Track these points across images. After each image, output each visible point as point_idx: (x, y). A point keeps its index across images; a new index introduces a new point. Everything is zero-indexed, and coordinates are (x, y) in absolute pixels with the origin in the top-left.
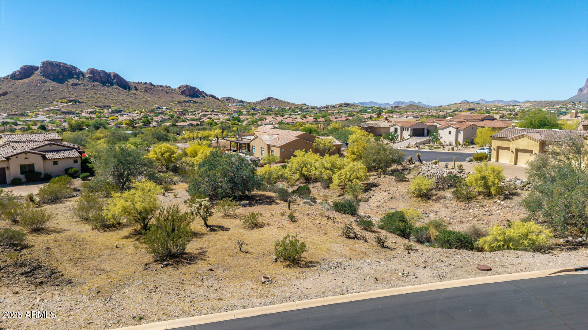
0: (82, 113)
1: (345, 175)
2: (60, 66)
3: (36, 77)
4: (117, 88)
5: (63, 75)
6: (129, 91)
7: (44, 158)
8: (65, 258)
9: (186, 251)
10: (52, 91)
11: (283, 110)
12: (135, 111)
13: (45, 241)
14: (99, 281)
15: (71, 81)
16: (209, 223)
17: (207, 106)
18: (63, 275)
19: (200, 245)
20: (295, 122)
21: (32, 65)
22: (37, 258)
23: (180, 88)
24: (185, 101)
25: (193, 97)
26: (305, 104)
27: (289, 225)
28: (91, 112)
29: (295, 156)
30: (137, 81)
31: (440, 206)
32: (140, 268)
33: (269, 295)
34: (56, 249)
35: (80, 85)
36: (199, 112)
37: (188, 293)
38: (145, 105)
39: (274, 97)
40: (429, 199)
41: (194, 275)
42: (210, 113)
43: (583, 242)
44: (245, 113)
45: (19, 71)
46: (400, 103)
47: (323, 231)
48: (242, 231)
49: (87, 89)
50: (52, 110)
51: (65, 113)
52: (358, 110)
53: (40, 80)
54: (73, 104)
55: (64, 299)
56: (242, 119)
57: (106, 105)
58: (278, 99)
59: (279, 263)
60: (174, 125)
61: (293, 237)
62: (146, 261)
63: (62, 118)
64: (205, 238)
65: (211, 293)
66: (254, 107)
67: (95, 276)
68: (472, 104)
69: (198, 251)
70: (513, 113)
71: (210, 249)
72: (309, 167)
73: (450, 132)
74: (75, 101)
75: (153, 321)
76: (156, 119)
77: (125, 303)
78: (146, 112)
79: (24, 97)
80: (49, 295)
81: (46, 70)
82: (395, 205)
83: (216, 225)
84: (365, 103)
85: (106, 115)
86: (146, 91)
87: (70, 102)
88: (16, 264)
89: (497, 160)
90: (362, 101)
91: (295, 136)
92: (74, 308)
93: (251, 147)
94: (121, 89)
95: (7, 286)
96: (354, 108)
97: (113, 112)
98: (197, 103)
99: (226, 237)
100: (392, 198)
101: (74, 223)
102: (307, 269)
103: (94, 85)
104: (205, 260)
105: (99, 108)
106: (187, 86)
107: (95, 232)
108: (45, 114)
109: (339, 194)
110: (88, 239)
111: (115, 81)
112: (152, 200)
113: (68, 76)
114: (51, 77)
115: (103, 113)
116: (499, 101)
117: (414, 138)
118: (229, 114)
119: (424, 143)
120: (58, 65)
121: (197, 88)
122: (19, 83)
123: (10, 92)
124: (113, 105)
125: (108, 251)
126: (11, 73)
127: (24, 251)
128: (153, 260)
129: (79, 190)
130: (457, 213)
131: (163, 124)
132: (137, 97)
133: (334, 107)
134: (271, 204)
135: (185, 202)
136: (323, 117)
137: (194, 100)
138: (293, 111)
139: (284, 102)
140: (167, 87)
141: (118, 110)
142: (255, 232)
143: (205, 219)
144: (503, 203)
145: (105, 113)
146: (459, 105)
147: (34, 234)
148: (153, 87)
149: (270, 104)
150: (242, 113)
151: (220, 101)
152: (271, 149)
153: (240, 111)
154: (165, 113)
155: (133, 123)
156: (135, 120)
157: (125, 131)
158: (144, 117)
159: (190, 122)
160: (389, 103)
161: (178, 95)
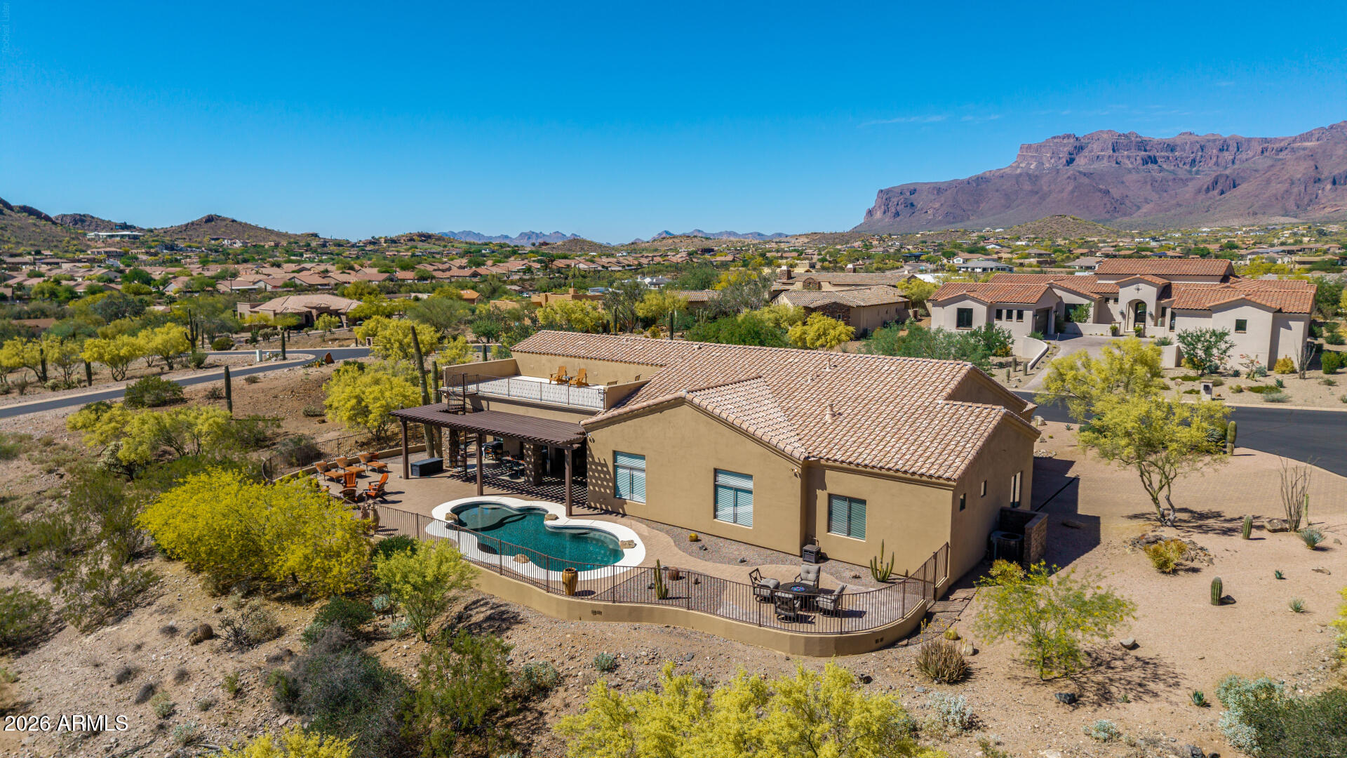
11: (257, 249)
17: (14, 239)
26: (316, 235)
39: (224, 215)
42: (28, 258)
44: (144, 257)
52: (458, 250)
58: (238, 219)
66: (167, 239)
73: (1241, 326)
96: (444, 246)
118: (97, 260)
133: (394, 241)
138: (288, 252)
139: (256, 228)
146: (671, 241)
149: (215, 233)
150: (137, 259)
151: (54, 223)
152: (832, 488)
153: (127, 253)
160: (507, 237)
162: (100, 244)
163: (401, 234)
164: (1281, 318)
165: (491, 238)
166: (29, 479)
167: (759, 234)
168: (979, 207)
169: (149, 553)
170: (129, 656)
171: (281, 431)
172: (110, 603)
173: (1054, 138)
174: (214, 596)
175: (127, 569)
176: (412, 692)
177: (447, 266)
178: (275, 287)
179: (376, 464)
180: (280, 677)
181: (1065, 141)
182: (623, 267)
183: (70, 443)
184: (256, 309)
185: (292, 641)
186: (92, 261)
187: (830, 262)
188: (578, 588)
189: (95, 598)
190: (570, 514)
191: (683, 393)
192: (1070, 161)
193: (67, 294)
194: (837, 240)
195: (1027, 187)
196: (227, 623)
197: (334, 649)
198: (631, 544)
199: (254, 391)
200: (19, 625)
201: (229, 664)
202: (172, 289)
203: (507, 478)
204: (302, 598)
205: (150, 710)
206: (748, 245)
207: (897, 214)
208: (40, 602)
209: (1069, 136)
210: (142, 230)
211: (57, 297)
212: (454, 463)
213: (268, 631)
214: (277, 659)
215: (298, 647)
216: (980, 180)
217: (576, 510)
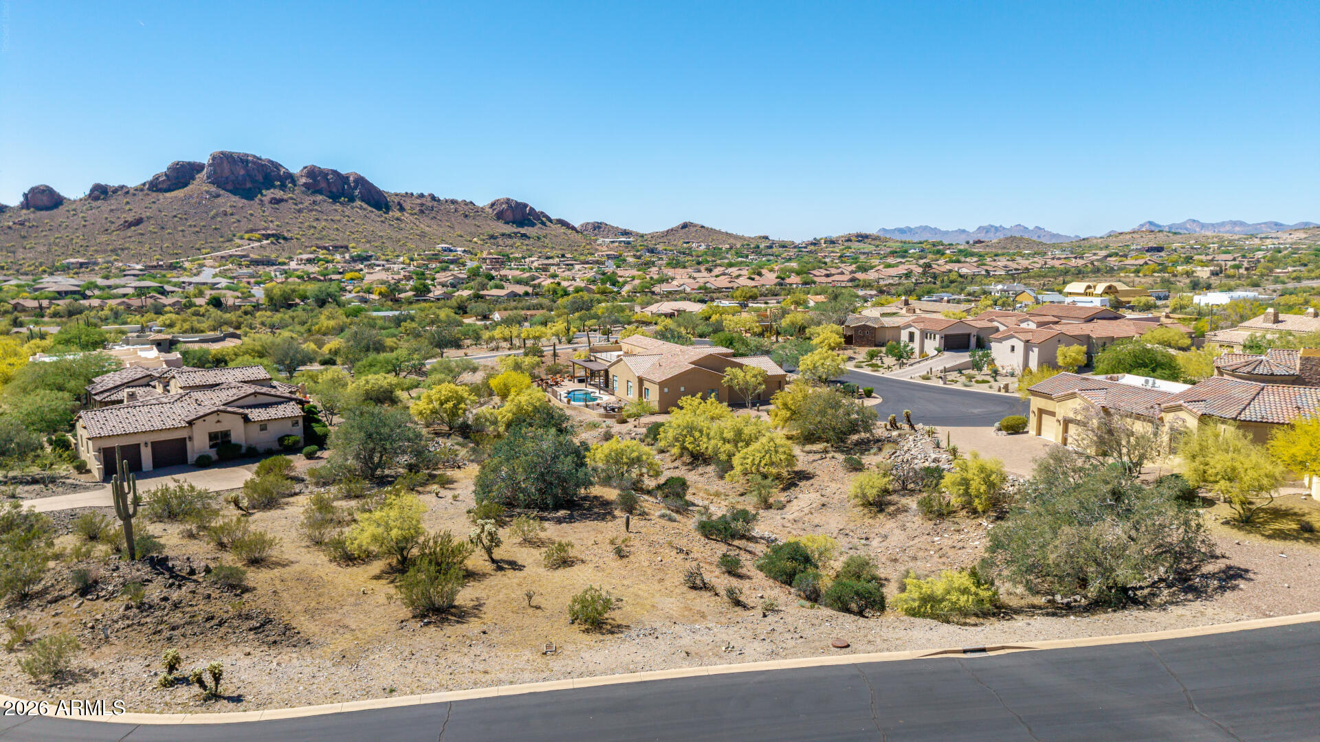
0: (291, 263)
1: (751, 458)
2: (247, 161)
3: (200, 184)
4: (361, 208)
5: (253, 180)
6: (387, 213)
7: (246, 419)
8: (298, 608)
9: (456, 603)
10: (232, 214)
11: (716, 252)
12: (398, 256)
13: (269, 581)
14: (343, 642)
15: (269, 194)
16: (496, 556)
17: (550, 245)
18: (299, 633)
19: (477, 593)
20: (735, 285)
21: (191, 160)
22: (263, 607)
23: (493, 205)
24: (503, 235)
25: (521, 224)
26: (766, 238)
27: (613, 564)
28: (309, 261)
29: (681, 408)
30: (403, 192)
31: (894, 525)
32: (394, 627)
33: (545, 670)
34: (285, 594)
35: (286, 201)
36: (533, 259)
37: (450, 663)
38: (419, 244)
39: (696, 222)
40: (881, 511)
41: (461, 638)
42: (556, 260)
43: (1073, 604)
44: (630, 259)
45: (166, 175)
46: (993, 229)
47: (660, 575)
48: (542, 571)
49: (300, 211)
50: (231, 256)
51: (256, 263)
52: (889, 250)
53: (207, 192)
54: (272, 243)
55: (304, 663)
56: (620, 280)
57: (339, 244)
59: (576, 626)
60: (478, 297)
61: (596, 590)
62: (402, 616)
63: (252, 276)
64: (487, 582)
65: (476, 664)
66: (651, 244)
67: (337, 636)
68: (1161, 234)
69: (472, 604)
70: (1246, 264)
71: (490, 600)
72: (697, 434)
73: (1013, 348)
74: (277, 237)
75: (405, 694)
76: (442, 277)
77: (374, 672)
78: (422, 259)
79: (175, 228)
80: (286, 658)
81: (219, 171)
82: (824, 519)
83: (506, 558)
84: (909, 230)
85: (339, 266)
86: (422, 212)
87: (267, 239)
88: (240, 615)
89: (1039, 433)
90: (902, 226)
91: (691, 360)
92: (317, 675)
93: (611, 377)
94: (370, 208)
95: (236, 644)
96: (877, 246)
97: (354, 259)
98: (529, 238)
99: (516, 581)
100: (823, 505)
101: (303, 550)
102: (610, 636)
103: (314, 202)
104: (479, 618)
105: (325, 251)
106: (508, 201)
107: (333, 566)
108: (217, 264)
109: (742, 490)
110: (325, 578)
111: (357, 192)
112: (414, 522)
113: (263, 183)
114: (230, 187)
115: (332, 261)
116: (1235, 223)
117: (947, 354)
118: (597, 262)
119: (959, 370)
120: (243, 160)
121: (531, 204)
122: (165, 198)
123: (148, 218)
124: (353, 245)
125: (352, 600)
126: (149, 178)
127: (246, 596)
128: (410, 615)
129: (303, 480)
130: (916, 540)
131: (456, 294)
132: (403, 226)
133: (832, 242)
134: (603, 519)
135: (469, 512)
136: (798, 274)
137: (523, 231)
138: (738, 254)
139: (719, 232)
140: (465, 202)
141: (364, 255)
142: (562, 573)
143: (489, 551)
144: (991, 526)
145: (338, 262)
146: (1129, 236)
147: (252, 568)
148: (436, 204)
149: (688, 237)
150: (625, 260)
151: (577, 232)
153: (621, 256)
154: (461, 261)
155: (394, 289)
156: (399, 281)
157: (378, 310)
158: (417, 274)
159: (511, 288)
160: (964, 231)
161: (489, 222)
162: (605, 248)
163: (841, 234)
164: (1028, 345)
178: (688, 288)
182: (1008, 270)
184: (644, 310)
187: (1246, 269)
190: (600, 394)
193: (562, 293)
202: (627, 290)
210: (637, 234)
211: (555, 293)
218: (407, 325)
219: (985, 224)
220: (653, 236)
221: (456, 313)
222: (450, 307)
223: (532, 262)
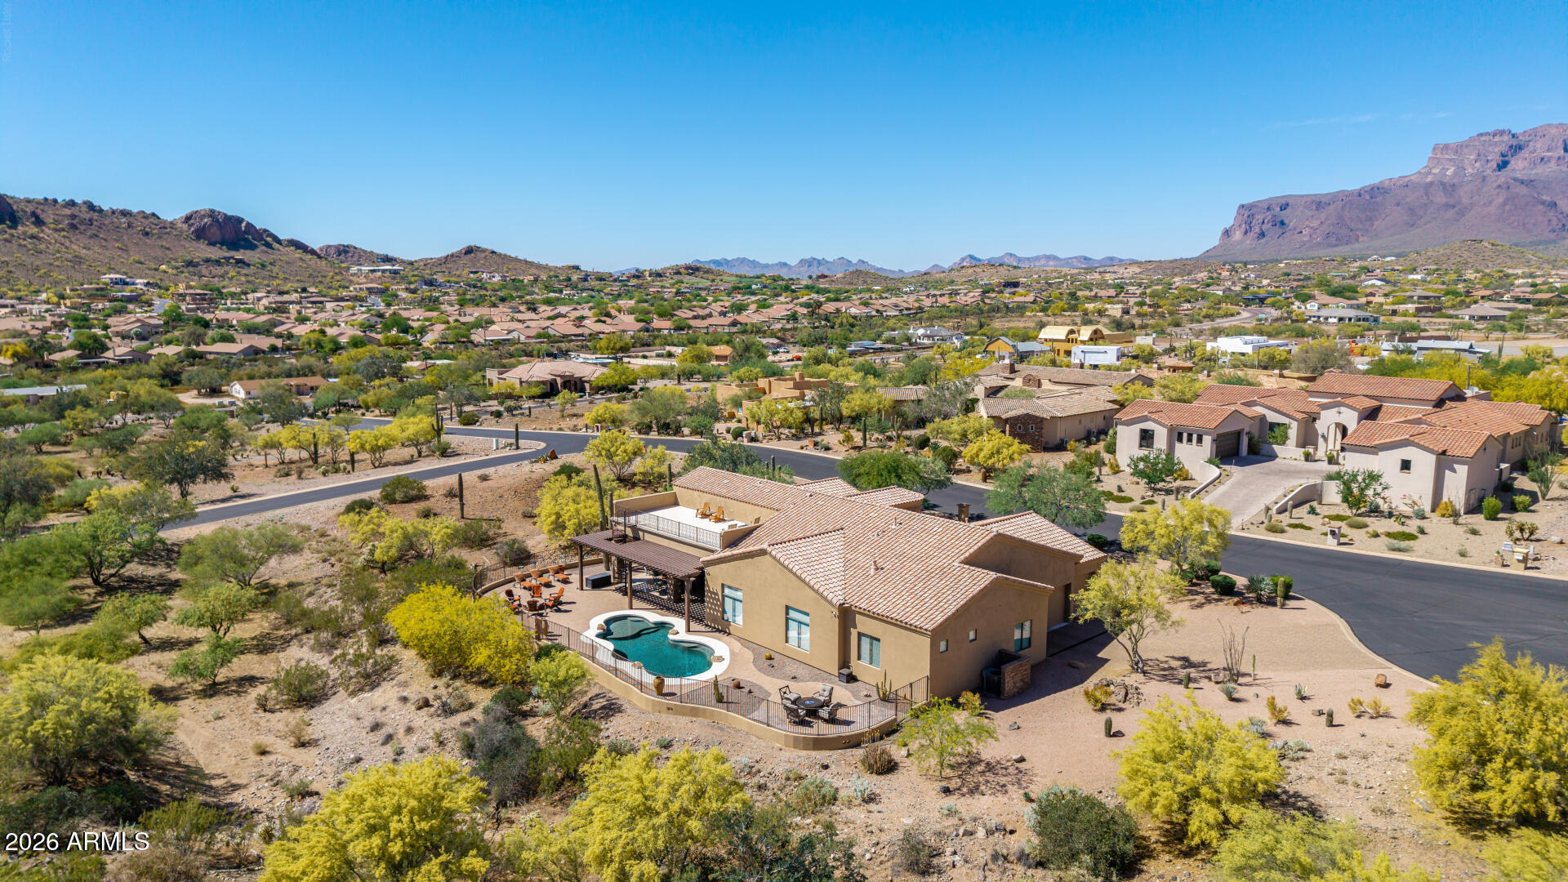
6: (15, 227)
11: (516, 286)
12: (37, 292)
17: (281, 276)
23: (188, 219)
24: (207, 261)
25: (234, 245)
26: (577, 268)
30: (40, 197)
36: (258, 295)
38: (72, 273)
39: (484, 246)
42: (295, 296)
44: (403, 295)
52: (728, 285)
58: (497, 250)
60: (194, 357)
66: (427, 273)
73: (1406, 465)
76: (117, 323)
78: (79, 296)
86: (73, 227)
90: (718, 258)
96: (713, 281)
98: (249, 265)
106: (212, 213)
118: (359, 299)
121: (247, 218)
131: (154, 352)
132: (42, 247)
133: (659, 275)
137: (238, 255)
138: (548, 288)
139: (516, 259)
140: (145, 216)
148: (96, 216)
149: (474, 265)
150: (397, 296)
151: (319, 257)
152: (860, 628)
153: (387, 289)
154: (144, 298)
155: (41, 347)
156: (45, 331)
157: (15, 386)
158: (75, 320)
159: (244, 342)
160: (785, 264)
161: (182, 243)
162: (362, 280)
163: (668, 266)
164: (1444, 461)
165: (766, 266)
166: (309, 566)
167: (1086, 259)
168: (1372, 225)
169: (392, 641)
170: (378, 714)
171: (501, 531)
172: (368, 676)
173: (1482, 135)
174: (433, 677)
175: (378, 652)
176: (539, 750)
177: (707, 311)
178: (528, 337)
179: (561, 576)
180: (466, 735)
181: (1497, 139)
182: (901, 311)
183: (339, 535)
184: (504, 376)
185: (477, 713)
186: (355, 299)
187: (1150, 306)
188: (665, 691)
189: (358, 673)
190: (688, 630)
191: (765, 546)
192: (1503, 165)
193: (331, 346)
194: (1177, 271)
195: (1440, 198)
196: (438, 697)
197: (497, 720)
198: (720, 659)
199: (484, 490)
200: (310, 688)
201: (438, 724)
202: (428, 340)
203: (657, 594)
204: (487, 683)
205: (389, 749)
206: (1065, 276)
207: (1262, 235)
208: (323, 672)
209: (1502, 133)
210: (403, 262)
211: (322, 347)
212: (620, 579)
213: (463, 705)
214: (466, 724)
215: (480, 717)
216: (1376, 191)
217: (694, 626)
218: (78, 414)
219: (808, 257)
220: (427, 263)
221: (162, 386)
222: (150, 377)
223: (259, 299)
